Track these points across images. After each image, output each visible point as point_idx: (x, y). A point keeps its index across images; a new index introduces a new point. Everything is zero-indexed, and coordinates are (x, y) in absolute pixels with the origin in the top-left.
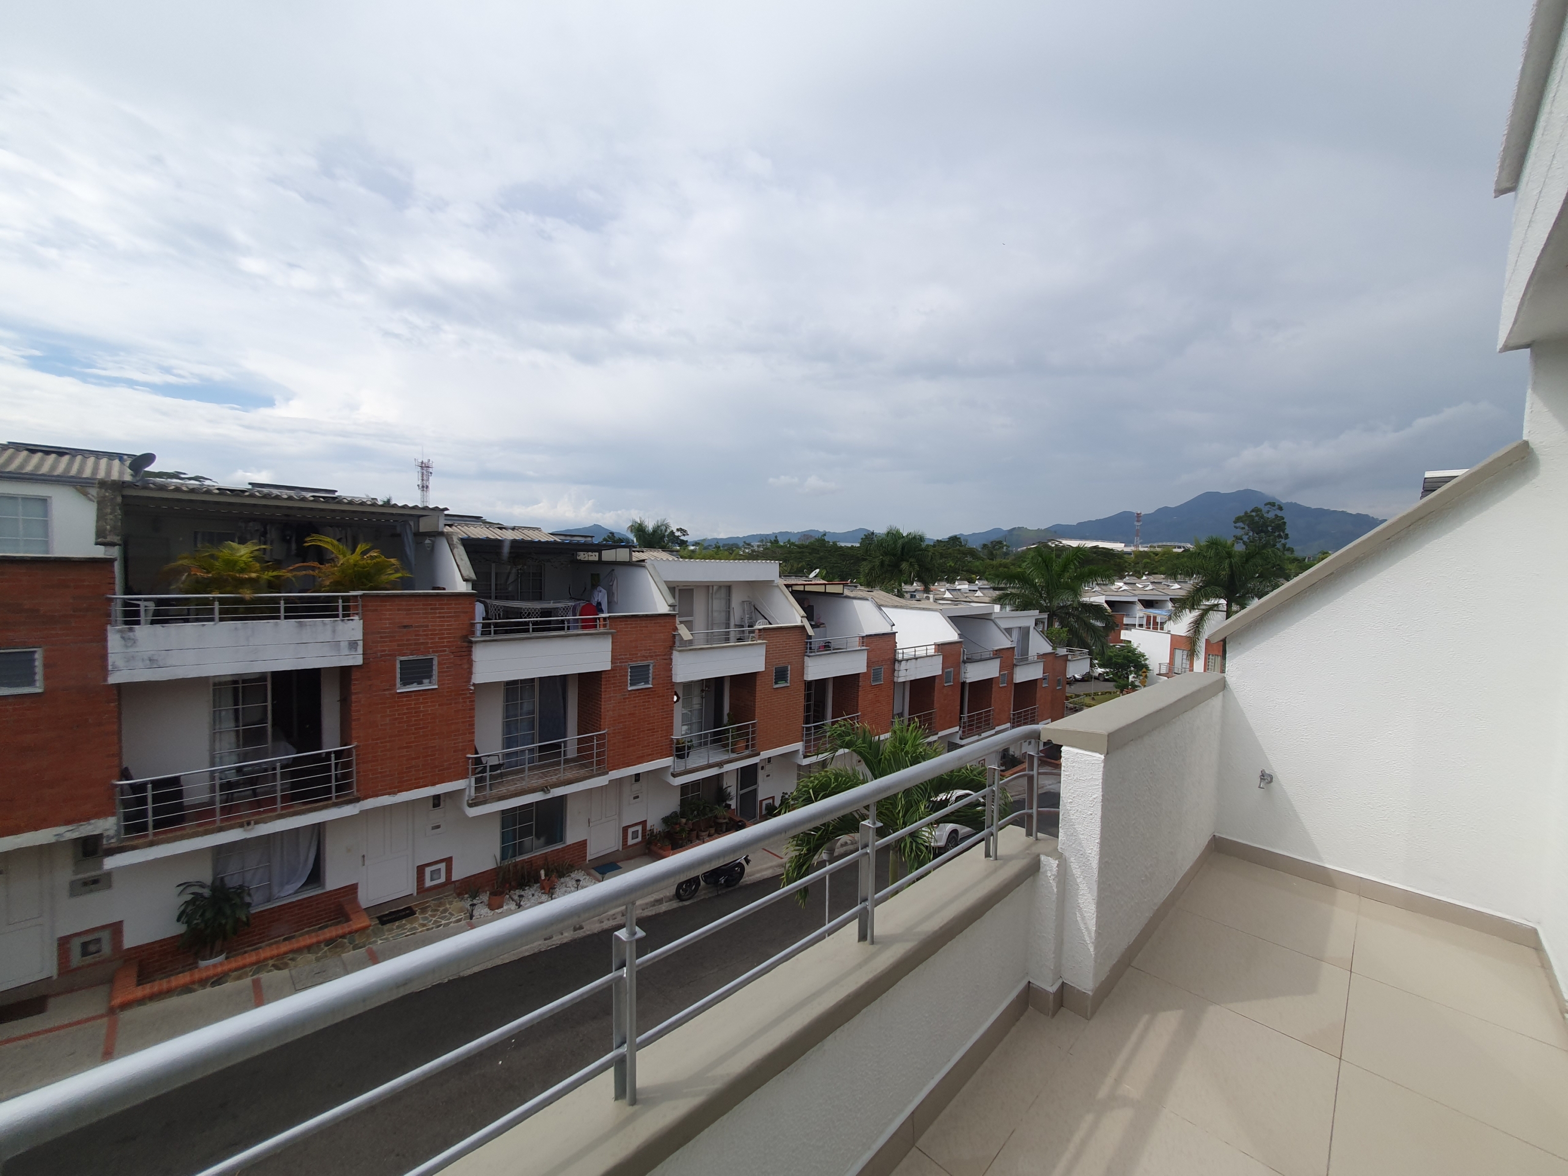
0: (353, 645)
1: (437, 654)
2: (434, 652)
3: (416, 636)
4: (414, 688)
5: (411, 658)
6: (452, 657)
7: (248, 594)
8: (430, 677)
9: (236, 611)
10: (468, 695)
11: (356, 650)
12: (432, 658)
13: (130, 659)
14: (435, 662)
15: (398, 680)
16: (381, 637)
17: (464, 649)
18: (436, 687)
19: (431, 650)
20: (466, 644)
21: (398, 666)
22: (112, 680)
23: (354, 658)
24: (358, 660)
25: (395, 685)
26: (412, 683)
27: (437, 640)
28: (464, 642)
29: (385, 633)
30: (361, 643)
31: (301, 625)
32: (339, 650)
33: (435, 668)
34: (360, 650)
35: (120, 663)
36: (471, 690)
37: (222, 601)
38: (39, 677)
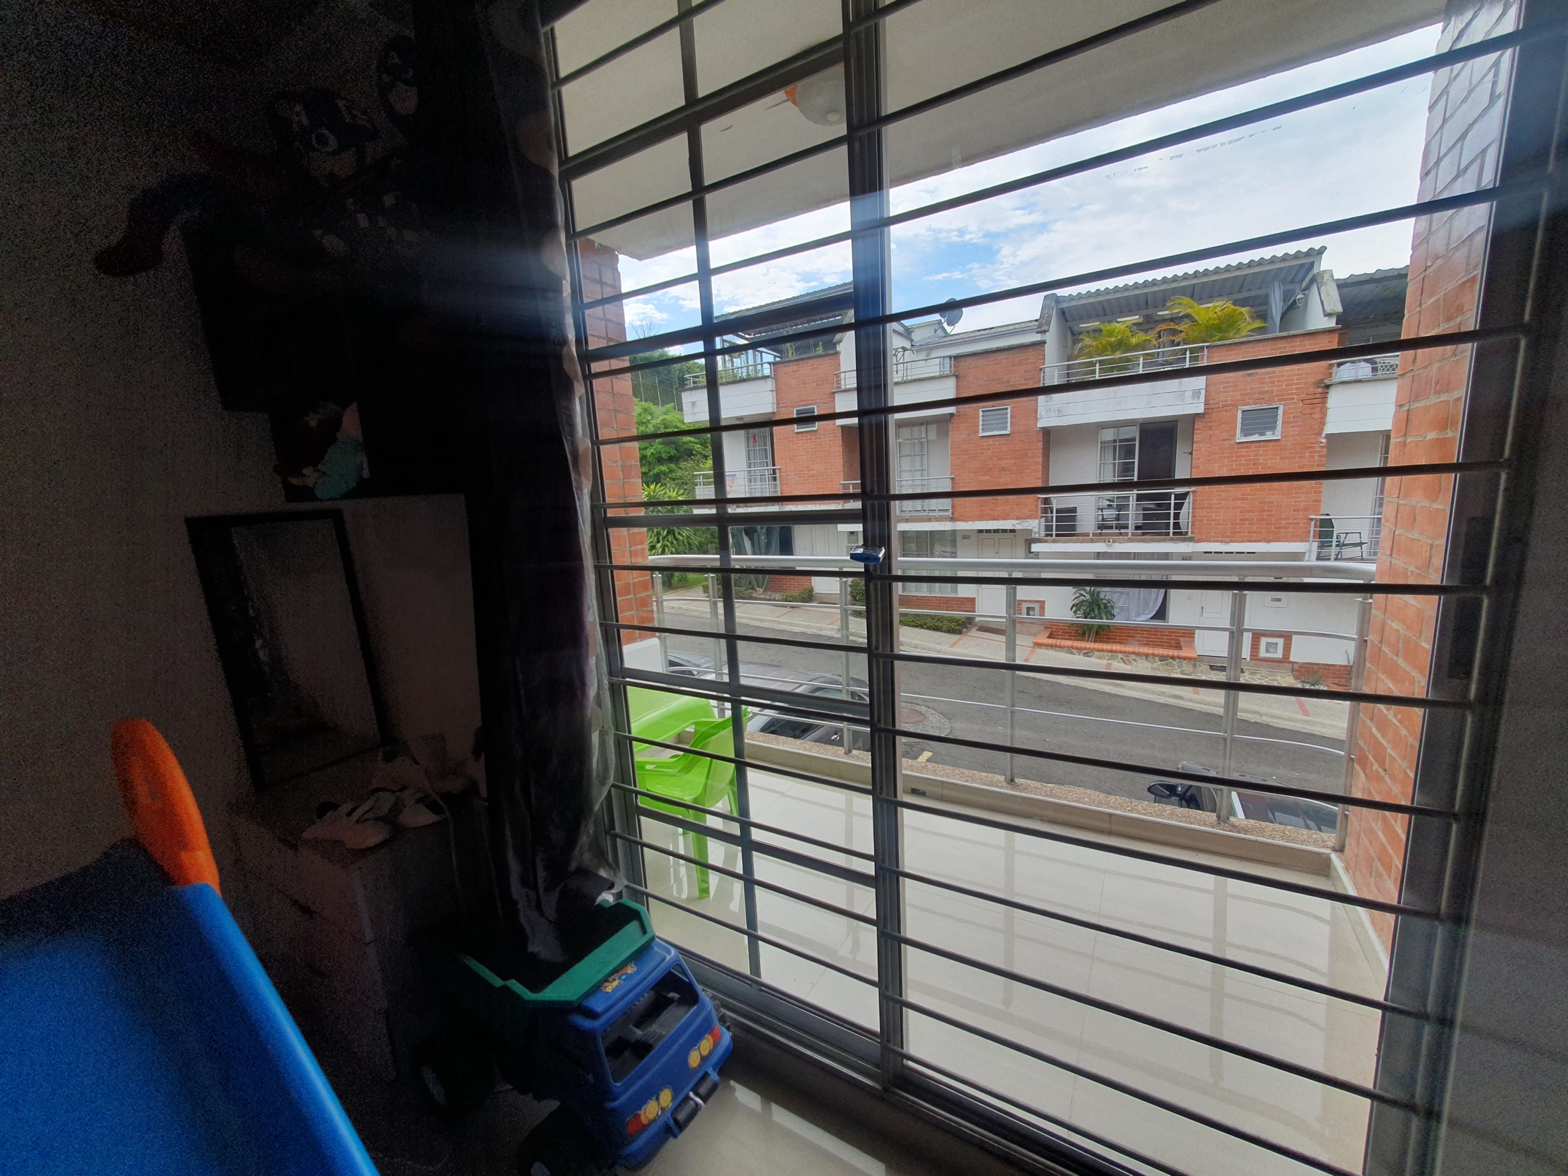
0: (1196, 395)
1: (1283, 403)
2: (1279, 400)
3: (1260, 383)
4: (1256, 438)
5: (1254, 407)
6: (1301, 405)
7: (1118, 355)
8: (1273, 428)
9: (1112, 370)
10: (1318, 449)
11: (1199, 399)
12: (1277, 408)
13: (1048, 411)
14: (1280, 412)
15: (1238, 431)
16: (1224, 387)
17: (1318, 396)
18: (1280, 438)
19: (1276, 398)
20: (1320, 390)
21: (1240, 415)
22: (1041, 424)
23: (1196, 406)
24: (1200, 409)
25: (1235, 436)
26: (1254, 434)
27: (1284, 387)
28: (1318, 387)
29: (1229, 382)
30: (1203, 392)
32: (1184, 399)
33: (1280, 417)
34: (1202, 399)
35: (1043, 413)
36: (1322, 443)
37: (1101, 362)
38: (1009, 425)
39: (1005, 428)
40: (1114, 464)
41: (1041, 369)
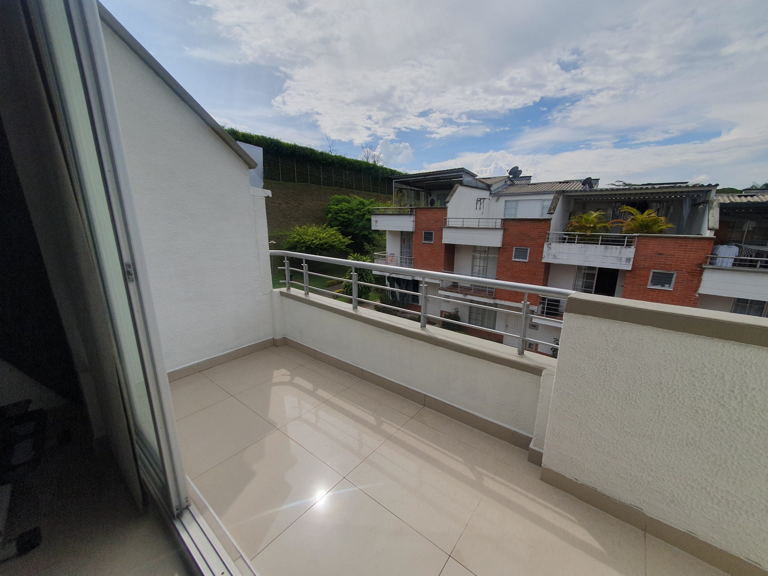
0: (628, 260)
1: (677, 272)
2: (675, 270)
3: (665, 260)
4: (659, 287)
5: (659, 271)
6: (687, 275)
7: (589, 233)
8: (669, 284)
9: (585, 240)
10: (693, 299)
11: (629, 263)
12: (673, 274)
13: (548, 255)
14: (675, 276)
15: (649, 282)
16: (645, 258)
17: (697, 272)
18: (672, 290)
19: (673, 269)
20: (699, 269)
21: (651, 274)
22: (544, 261)
23: (627, 266)
24: (630, 268)
25: (647, 284)
26: (658, 285)
27: (679, 264)
28: (698, 267)
29: (647, 256)
30: (632, 260)
31: (606, 248)
32: (621, 262)
33: (674, 279)
34: (631, 263)
35: (546, 256)
36: (696, 297)
37: (579, 235)
38: (528, 257)
39: (526, 259)
40: (583, 281)
41: (547, 233)
